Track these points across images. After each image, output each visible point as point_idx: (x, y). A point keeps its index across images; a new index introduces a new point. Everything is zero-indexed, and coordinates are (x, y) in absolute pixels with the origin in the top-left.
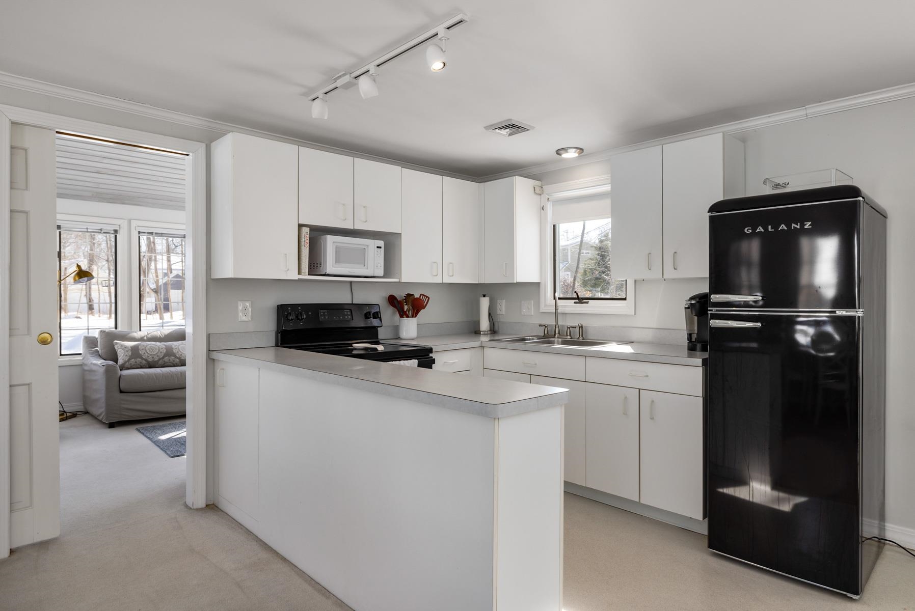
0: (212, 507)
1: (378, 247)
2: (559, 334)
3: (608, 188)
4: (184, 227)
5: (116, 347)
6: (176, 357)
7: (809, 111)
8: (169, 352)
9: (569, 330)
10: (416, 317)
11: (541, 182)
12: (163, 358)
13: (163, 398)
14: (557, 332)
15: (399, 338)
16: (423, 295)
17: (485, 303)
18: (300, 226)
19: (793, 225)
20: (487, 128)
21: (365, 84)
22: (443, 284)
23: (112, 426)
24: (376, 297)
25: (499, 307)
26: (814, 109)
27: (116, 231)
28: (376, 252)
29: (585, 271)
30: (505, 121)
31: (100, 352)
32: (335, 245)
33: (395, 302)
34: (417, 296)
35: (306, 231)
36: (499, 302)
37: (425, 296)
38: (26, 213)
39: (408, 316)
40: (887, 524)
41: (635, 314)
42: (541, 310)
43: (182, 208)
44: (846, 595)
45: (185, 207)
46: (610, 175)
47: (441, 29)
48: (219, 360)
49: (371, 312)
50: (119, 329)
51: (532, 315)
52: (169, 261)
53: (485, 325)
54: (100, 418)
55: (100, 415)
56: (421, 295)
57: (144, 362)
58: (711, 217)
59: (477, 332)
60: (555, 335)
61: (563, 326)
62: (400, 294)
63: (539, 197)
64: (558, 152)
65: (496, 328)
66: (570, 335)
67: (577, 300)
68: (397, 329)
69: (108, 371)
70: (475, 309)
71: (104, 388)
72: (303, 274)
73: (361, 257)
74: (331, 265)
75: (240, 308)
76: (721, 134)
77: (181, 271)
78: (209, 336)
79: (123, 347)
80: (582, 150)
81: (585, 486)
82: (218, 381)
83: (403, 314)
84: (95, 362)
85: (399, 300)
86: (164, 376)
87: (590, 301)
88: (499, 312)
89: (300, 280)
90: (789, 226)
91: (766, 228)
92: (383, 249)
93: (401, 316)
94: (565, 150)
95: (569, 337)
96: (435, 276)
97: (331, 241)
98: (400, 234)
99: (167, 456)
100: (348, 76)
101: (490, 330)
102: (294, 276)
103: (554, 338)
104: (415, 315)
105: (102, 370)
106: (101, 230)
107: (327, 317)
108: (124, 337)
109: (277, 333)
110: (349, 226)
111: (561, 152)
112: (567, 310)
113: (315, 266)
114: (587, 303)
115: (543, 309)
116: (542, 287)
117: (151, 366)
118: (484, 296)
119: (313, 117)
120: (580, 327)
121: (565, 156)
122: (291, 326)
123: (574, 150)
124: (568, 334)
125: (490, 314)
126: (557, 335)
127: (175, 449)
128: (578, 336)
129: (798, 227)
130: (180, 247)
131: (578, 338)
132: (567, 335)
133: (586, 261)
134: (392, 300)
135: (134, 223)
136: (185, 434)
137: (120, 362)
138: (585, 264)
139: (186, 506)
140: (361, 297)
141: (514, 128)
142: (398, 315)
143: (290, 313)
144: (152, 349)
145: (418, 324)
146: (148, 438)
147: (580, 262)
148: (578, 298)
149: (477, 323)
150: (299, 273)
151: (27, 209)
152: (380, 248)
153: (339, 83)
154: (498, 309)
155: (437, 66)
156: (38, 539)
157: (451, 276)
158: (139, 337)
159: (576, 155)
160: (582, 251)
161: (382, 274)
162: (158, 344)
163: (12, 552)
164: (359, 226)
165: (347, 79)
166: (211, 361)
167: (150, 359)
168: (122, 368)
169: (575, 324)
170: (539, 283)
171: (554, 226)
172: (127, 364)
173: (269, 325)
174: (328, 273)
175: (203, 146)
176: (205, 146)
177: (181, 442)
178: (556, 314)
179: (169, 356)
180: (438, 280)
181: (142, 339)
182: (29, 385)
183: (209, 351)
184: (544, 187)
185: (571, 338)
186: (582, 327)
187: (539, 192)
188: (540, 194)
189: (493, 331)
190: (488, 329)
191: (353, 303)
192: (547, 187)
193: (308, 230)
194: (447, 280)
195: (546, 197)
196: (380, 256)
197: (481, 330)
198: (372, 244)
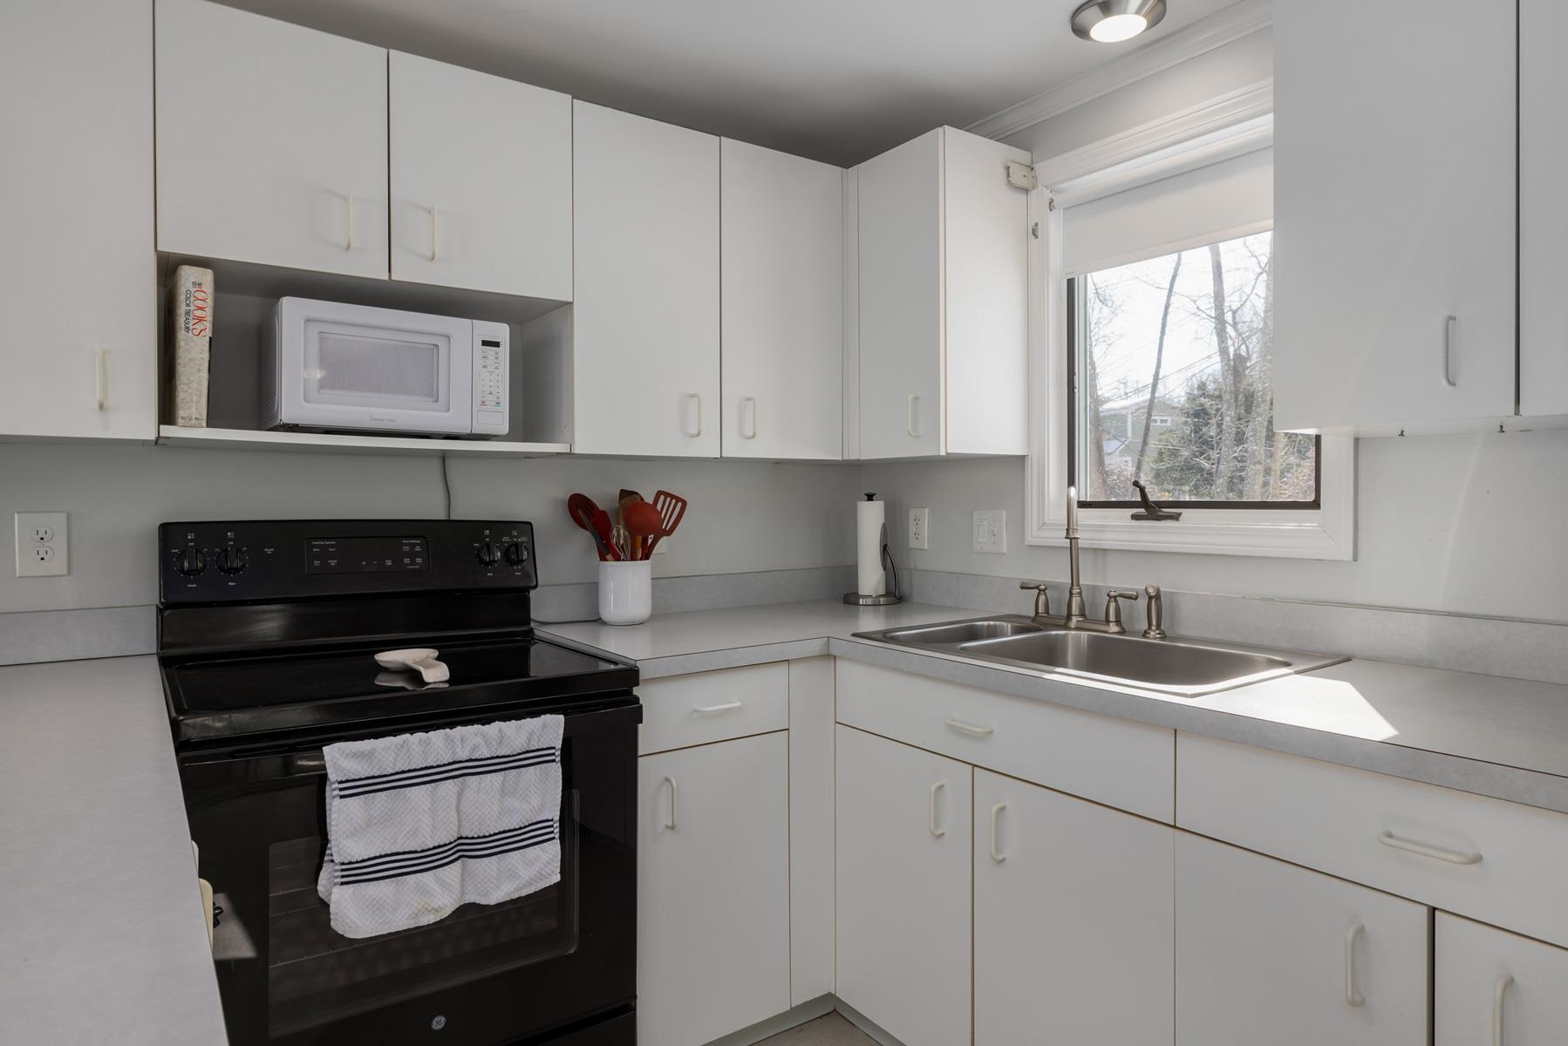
1: (485, 343)
2: (1082, 614)
9: (1113, 605)
10: (646, 557)
11: (1029, 154)
14: (1075, 610)
15: (598, 621)
16: (667, 495)
17: (871, 517)
22: (722, 461)
24: (526, 501)
25: (912, 528)
28: (478, 362)
29: (1161, 454)
35: (196, 286)
36: (913, 513)
37: (672, 497)
39: (617, 558)
41: (1355, 558)
42: (1030, 540)
51: (1004, 554)
53: (871, 578)
56: (660, 493)
59: (850, 599)
60: (1069, 616)
61: (1094, 589)
62: (603, 494)
63: (1021, 197)
65: (905, 588)
66: (1118, 622)
67: (1142, 510)
68: (592, 591)
70: (843, 532)
72: (180, 421)
74: (314, 397)
83: (607, 550)
85: (600, 506)
87: (1185, 512)
88: (913, 543)
92: (505, 351)
93: (603, 558)
95: (1114, 628)
96: (693, 436)
98: (572, 303)
101: (888, 594)
102: (143, 428)
103: (1066, 627)
104: (642, 552)
107: (333, 563)
109: (159, 611)
110: (372, 269)
112: (1110, 540)
114: (1176, 517)
115: (1034, 535)
116: (1030, 468)
118: (870, 497)
120: (1150, 598)
124: (1112, 617)
125: (885, 549)
126: (1074, 619)
128: (1145, 626)
131: (1145, 634)
132: (1108, 621)
133: (1162, 434)
134: (581, 509)
138: (1160, 441)
140: (482, 501)
142: (596, 555)
145: (653, 579)
147: (1150, 434)
148: (1145, 502)
149: (852, 575)
152: (496, 344)
154: (911, 536)
157: (749, 438)
159: (1142, 23)
160: (1153, 418)
161: (504, 429)
164: (409, 272)
169: (1133, 589)
170: (1023, 457)
171: (1071, 282)
178: (1073, 549)
180: (709, 450)
184: (1037, 166)
185: (1123, 632)
186: (1158, 597)
187: (1023, 182)
188: (1027, 191)
189: (895, 596)
190: (882, 591)
191: (451, 518)
192: (1046, 169)
193: (207, 277)
194: (734, 449)
195: (1048, 195)
196: (496, 375)
197: (861, 592)
198: (463, 332)
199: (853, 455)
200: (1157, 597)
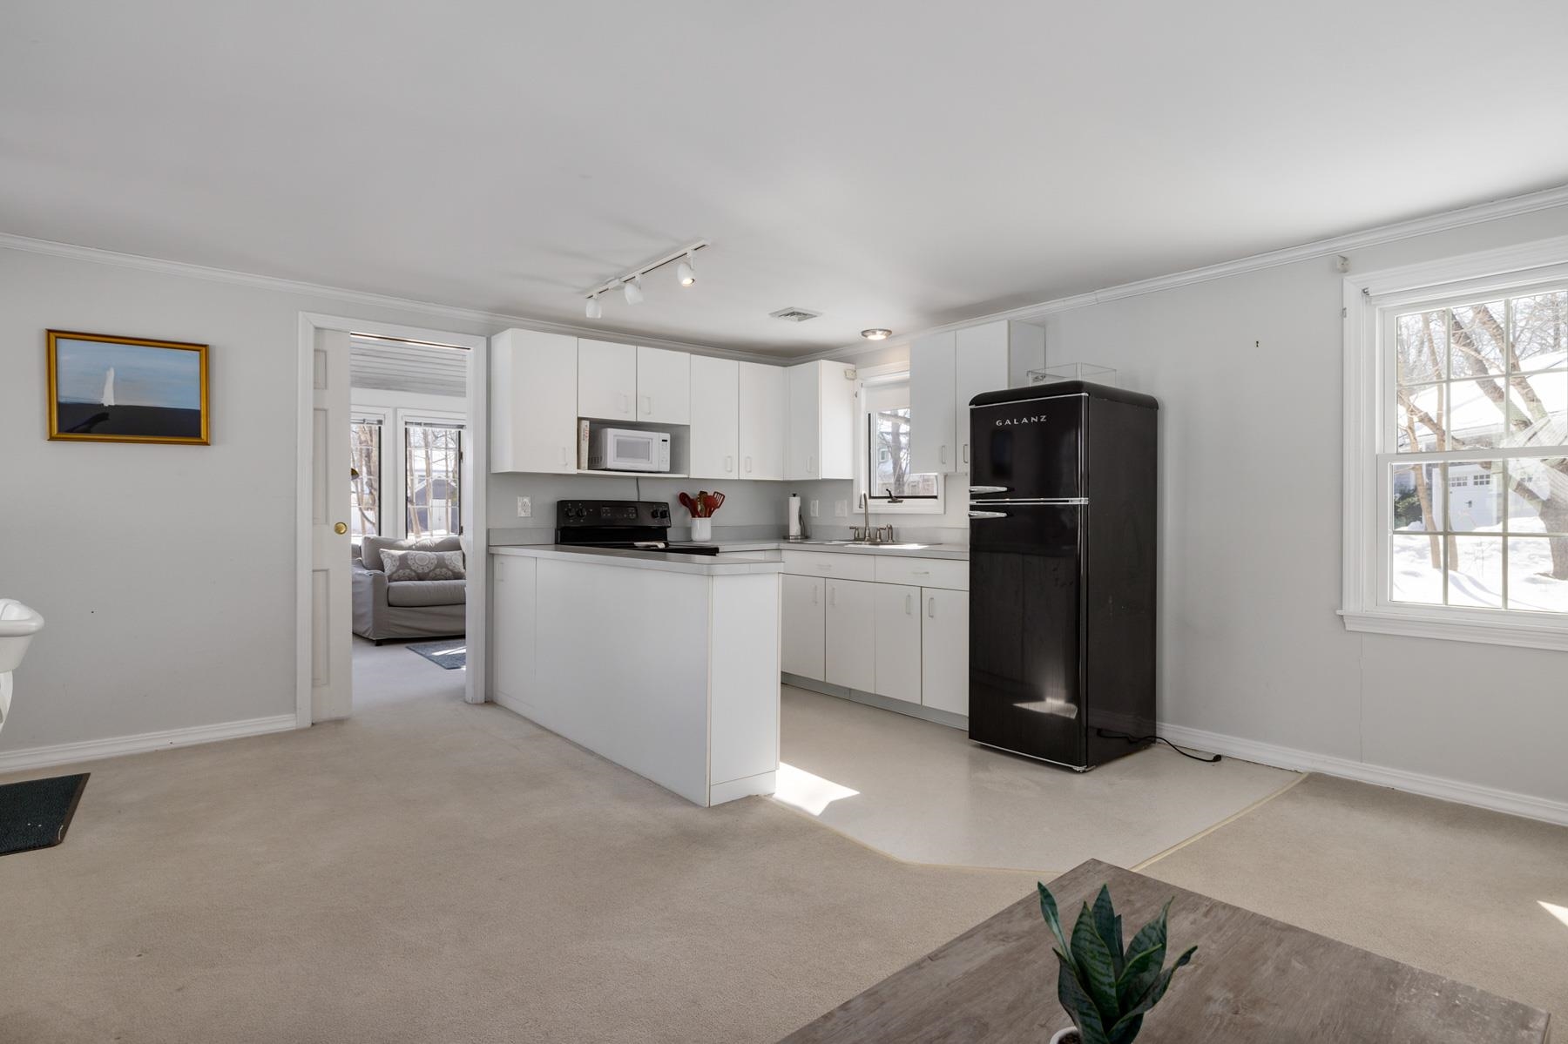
0: (490, 702)
1: (663, 440)
2: (869, 536)
3: (907, 375)
4: (464, 416)
5: (382, 556)
6: (448, 569)
7: (1099, 296)
8: (441, 564)
9: (878, 530)
10: (709, 516)
11: (854, 366)
12: (434, 570)
13: (434, 614)
14: (867, 533)
15: (691, 541)
16: (718, 493)
17: (795, 503)
18: (580, 419)
19: (1033, 419)
20: (773, 314)
21: (630, 290)
22: (739, 481)
23: (379, 643)
24: (667, 495)
25: (812, 508)
26: (1102, 294)
27: (380, 422)
28: (661, 445)
30: (787, 309)
31: (364, 562)
32: (616, 438)
33: (686, 499)
34: (710, 493)
35: (585, 424)
36: (812, 502)
37: (720, 494)
38: (325, 410)
39: (700, 517)
40: (1157, 723)
41: (945, 513)
42: (855, 512)
43: (462, 394)
44: (1071, 768)
45: (465, 392)
46: (908, 362)
47: (689, 250)
48: (498, 554)
49: (660, 510)
50: (384, 536)
51: (844, 517)
52: (428, 457)
53: (795, 529)
54: (366, 635)
55: (364, 633)
56: (716, 492)
57: (413, 574)
58: (971, 410)
59: (784, 536)
61: (873, 526)
62: (693, 492)
63: (850, 382)
64: (864, 333)
65: (809, 534)
67: (890, 499)
68: (688, 531)
69: (377, 581)
70: (783, 511)
71: (370, 599)
72: (582, 468)
73: (643, 451)
74: (611, 459)
75: (519, 504)
76: (1006, 322)
77: (444, 474)
78: (488, 531)
79: (390, 556)
80: (890, 332)
81: (873, 692)
82: (497, 576)
83: (695, 514)
84: (360, 572)
85: (691, 497)
86: (437, 589)
87: (905, 500)
88: (812, 514)
89: (579, 475)
90: (1029, 420)
91: (1012, 421)
92: (669, 441)
93: (693, 516)
94: (874, 332)
95: (878, 537)
96: (729, 471)
97: (611, 435)
98: (690, 426)
99: (442, 668)
100: (617, 281)
101: (801, 535)
102: (573, 470)
103: (863, 541)
104: (708, 514)
105: (370, 580)
106: (364, 420)
107: (609, 515)
108: (392, 545)
109: (557, 530)
110: (631, 418)
111: (866, 334)
112: (880, 510)
113: (595, 460)
114: (901, 502)
115: (856, 509)
116: (855, 483)
117: (420, 579)
118: (794, 495)
119: (588, 316)
120: (889, 529)
121: (871, 337)
122: (572, 523)
123: (881, 332)
124: (878, 534)
125: (800, 517)
126: (866, 538)
127: (453, 663)
129: (1036, 420)
130: (444, 439)
131: (886, 538)
134: (684, 498)
135: (401, 413)
136: (464, 651)
137: (388, 572)
139: (466, 702)
140: (649, 494)
141: (801, 315)
142: (690, 516)
143: (570, 510)
144: (422, 559)
145: (712, 525)
146: (421, 654)
148: (891, 497)
149: (787, 528)
150: (578, 468)
151: (326, 407)
152: (666, 441)
153: (611, 285)
154: (811, 512)
155: (687, 281)
156: (334, 715)
157: (749, 472)
158: (407, 546)
159: (883, 337)
161: (668, 470)
162: (429, 553)
163: (313, 724)
164: (642, 418)
165: (617, 283)
166: (490, 556)
167: (420, 571)
168: (391, 579)
169: (884, 526)
170: (852, 480)
171: (869, 415)
172: (395, 575)
173: (549, 522)
174: (609, 467)
175: (484, 340)
176: (485, 341)
177: (462, 658)
178: (866, 514)
179: (442, 568)
180: (734, 476)
181: (410, 548)
182: (327, 571)
183: (488, 546)
184: (858, 371)
185: (880, 538)
186: (893, 526)
187: (852, 377)
188: (853, 379)
189: (805, 536)
190: (799, 534)
191: (641, 500)
192: (861, 372)
193: (587, 423)
194: (744, 476)
195: (861, 382)
196: (666, 450)
197: (791, 534)
198: (656, 437)
199: (787, 478)
200: (891, 528)
